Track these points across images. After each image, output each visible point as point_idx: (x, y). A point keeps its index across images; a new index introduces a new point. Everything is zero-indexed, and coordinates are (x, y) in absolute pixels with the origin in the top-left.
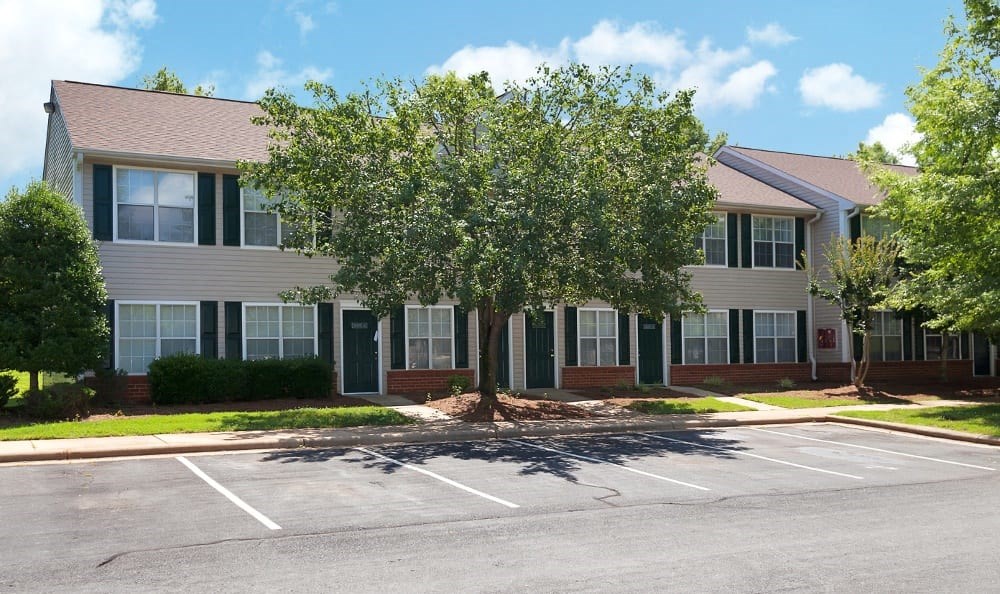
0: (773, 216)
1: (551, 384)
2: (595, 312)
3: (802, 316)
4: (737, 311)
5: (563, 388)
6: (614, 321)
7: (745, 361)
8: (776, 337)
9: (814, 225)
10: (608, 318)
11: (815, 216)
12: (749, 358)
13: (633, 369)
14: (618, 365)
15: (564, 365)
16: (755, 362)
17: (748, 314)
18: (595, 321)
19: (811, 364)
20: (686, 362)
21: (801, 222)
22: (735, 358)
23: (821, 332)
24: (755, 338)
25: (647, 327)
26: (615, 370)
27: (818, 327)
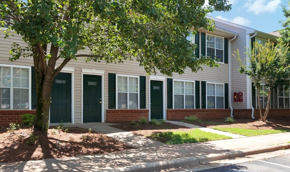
0: (215, 36)
1: (100, 120)
2: (127, 77)
3: (226, 85)
4: (199, 82)
5: (107, 122)
6: (137, 84)
7: (202, 107)
8: (216, 96)
9: (232, 42)
10: (134, 81)
11: (233, 37)
12: (204, 106)
13: (147, 111)
14: (139, 109)
15: (107, 109)
16: (207, 108)
17: (204, 83)
18: (126, 83)
19: (230, 109)
20: (175, 108)
21: (226, 40)
22: (198, 106)
23: (235, 94)
24: (206, 96)
25: (155, 88)
26: (138, 111)
27: (234, 92)
